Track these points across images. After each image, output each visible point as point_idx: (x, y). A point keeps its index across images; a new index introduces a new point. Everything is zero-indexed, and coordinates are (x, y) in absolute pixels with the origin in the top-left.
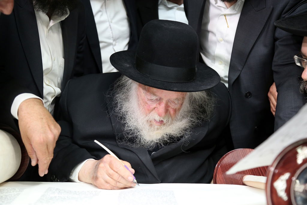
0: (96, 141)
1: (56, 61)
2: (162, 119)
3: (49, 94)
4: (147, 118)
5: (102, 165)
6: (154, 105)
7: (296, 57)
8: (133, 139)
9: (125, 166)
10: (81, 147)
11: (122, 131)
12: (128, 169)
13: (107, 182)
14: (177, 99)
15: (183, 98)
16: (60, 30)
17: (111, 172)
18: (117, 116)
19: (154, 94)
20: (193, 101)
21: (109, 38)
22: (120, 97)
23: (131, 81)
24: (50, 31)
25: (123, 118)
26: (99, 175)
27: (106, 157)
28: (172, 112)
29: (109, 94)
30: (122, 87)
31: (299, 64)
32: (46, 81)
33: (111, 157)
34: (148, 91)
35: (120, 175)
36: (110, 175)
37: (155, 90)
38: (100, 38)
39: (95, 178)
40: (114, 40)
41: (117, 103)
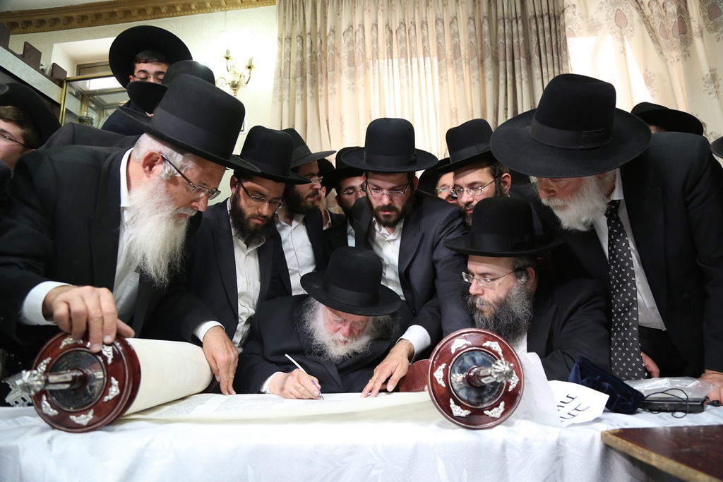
0: (286, 355)
1: (251, 285)
2: (346, 339)
3: (242, 314)
4: (333, 337)
5: (290, 378)
6: (339, 326)
7: (464, 274)
8: (321, 352)
9: (312, 381)
10: (271, 362)
11: (310, 345)
12: (314, 383)
13: (291, 393)
14: (361, 321)
15: (367, 320)
16: (257, 256)
17: (298, 385)
18: (305, 333)
19: (339, 316)
20: (376, 323)
21: (295, 266)
22: (308, 315)
23: (317, 302)
24: (248, 257)
25: (311, 334)
26: (286, 387)
27: (295, 371)
28: (356, 333)
29: (297, 313)
30: (310, 306)
31: (466, 280)
32: (240, 302)
33: (300, 371)
34: (335, 313)
35: (306, 389)
36: (296, 388)
37: (341, 313)
38: (289, 266)
39: (282, 389)
40: (299, 268)
41: (305, 321)
